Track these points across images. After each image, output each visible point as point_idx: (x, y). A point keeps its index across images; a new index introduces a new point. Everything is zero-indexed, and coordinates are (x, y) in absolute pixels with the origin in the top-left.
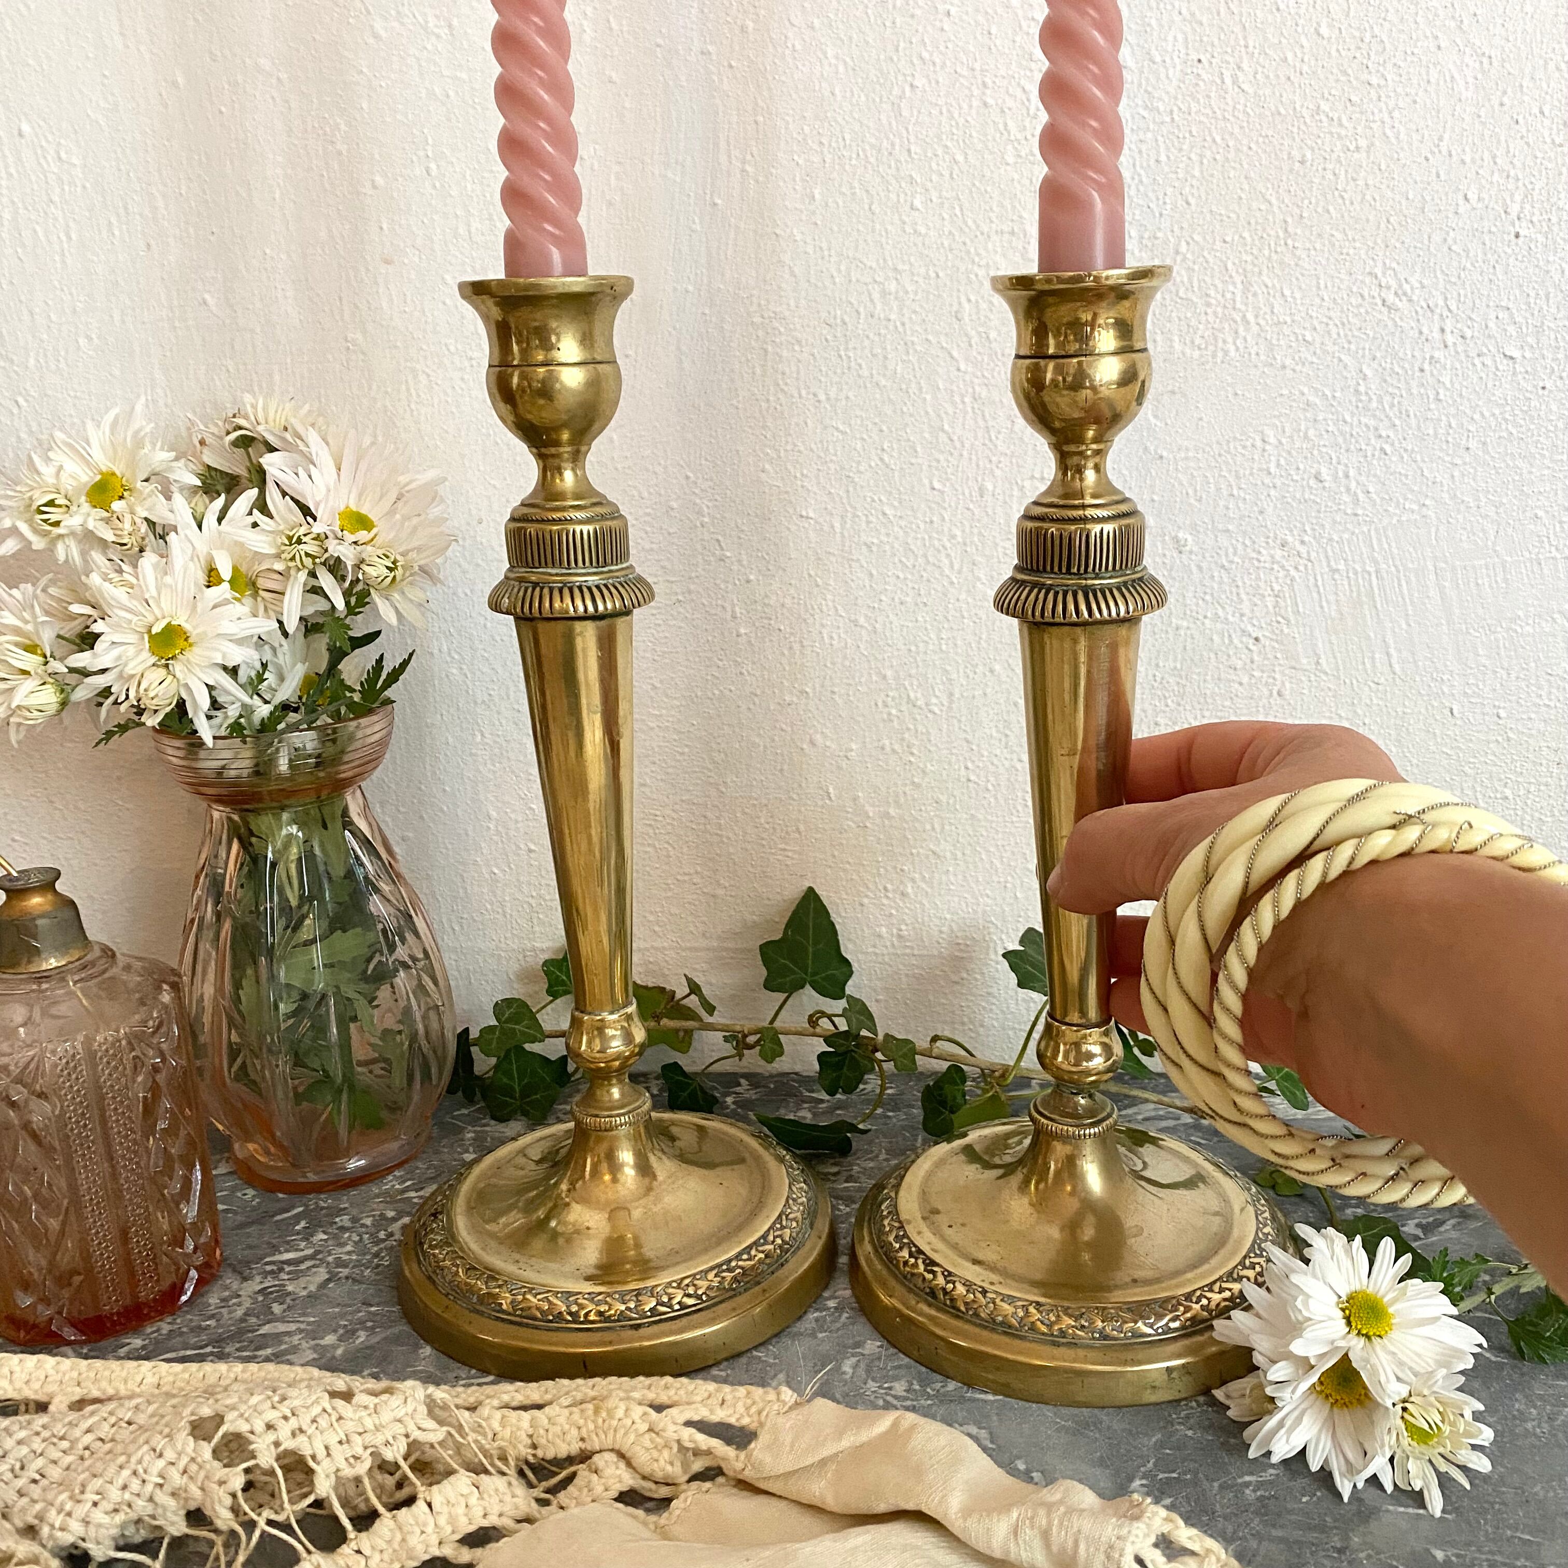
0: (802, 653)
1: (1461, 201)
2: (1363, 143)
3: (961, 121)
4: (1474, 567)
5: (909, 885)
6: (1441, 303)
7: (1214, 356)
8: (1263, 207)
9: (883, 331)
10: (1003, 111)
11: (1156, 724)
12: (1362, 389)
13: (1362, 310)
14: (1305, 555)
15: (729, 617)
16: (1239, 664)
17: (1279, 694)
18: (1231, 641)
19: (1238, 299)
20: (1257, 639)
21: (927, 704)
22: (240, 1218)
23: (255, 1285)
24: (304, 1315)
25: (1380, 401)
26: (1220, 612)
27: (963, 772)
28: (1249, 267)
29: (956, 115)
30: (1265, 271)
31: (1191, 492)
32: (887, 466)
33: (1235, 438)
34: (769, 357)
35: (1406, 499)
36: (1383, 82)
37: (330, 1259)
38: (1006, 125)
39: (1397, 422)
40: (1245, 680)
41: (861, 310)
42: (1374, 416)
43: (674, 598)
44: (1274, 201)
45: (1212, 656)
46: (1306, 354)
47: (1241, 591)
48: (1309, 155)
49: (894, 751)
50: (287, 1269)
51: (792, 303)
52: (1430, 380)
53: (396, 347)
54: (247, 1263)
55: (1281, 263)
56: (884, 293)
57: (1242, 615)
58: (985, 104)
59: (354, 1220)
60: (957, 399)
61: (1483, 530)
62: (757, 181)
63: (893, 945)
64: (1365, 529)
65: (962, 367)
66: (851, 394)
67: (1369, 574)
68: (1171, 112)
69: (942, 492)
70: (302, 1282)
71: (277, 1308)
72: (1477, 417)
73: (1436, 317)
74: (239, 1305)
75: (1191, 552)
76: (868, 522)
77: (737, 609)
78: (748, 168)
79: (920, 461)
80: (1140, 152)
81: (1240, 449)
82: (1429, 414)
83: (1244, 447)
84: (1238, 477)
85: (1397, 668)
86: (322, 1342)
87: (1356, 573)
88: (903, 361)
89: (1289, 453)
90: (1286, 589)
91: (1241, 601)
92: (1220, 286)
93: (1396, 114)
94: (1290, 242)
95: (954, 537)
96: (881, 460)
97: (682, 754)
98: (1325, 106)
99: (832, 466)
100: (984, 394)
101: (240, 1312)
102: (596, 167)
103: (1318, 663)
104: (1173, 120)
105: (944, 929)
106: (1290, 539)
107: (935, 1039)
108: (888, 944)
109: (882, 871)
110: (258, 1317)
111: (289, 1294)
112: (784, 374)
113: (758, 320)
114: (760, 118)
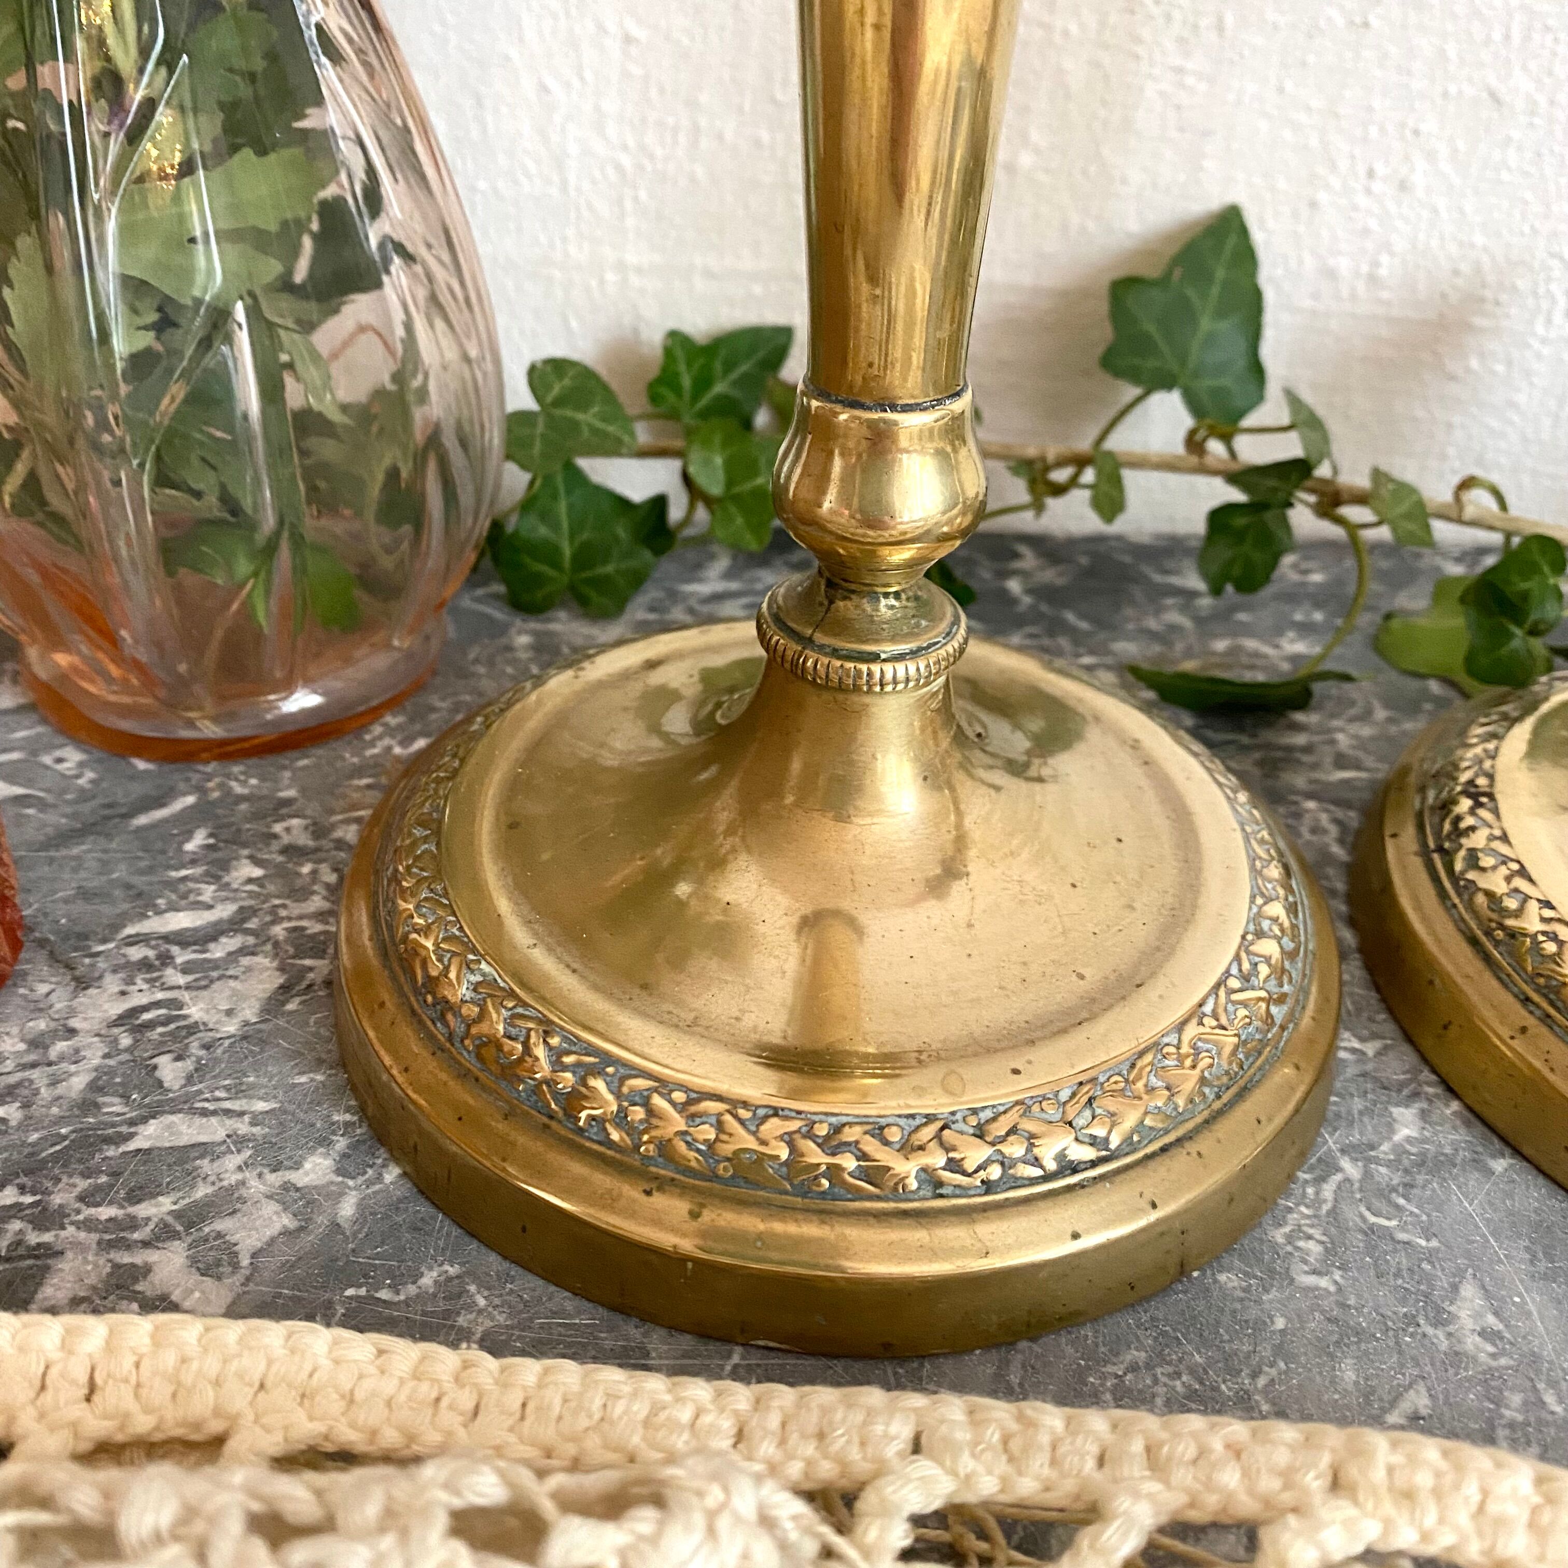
5: (1421, 166)
22: (56, 820)
23: (108, 1001)
24: (237, 1091)
37: (278, 931)
50: (182, 956)
54: (83, 939)
59: (319, 831)
63: (1353, 297)
70: (221, 994)
71: (169, 1072)
74: (76, 1057)
86: (300, 1178)
101: (78, 1083)
107: (1467, 484)
108: (1345, 293)
109: (1373, 131)
110: (126, 1097)
111: (193, 1029)
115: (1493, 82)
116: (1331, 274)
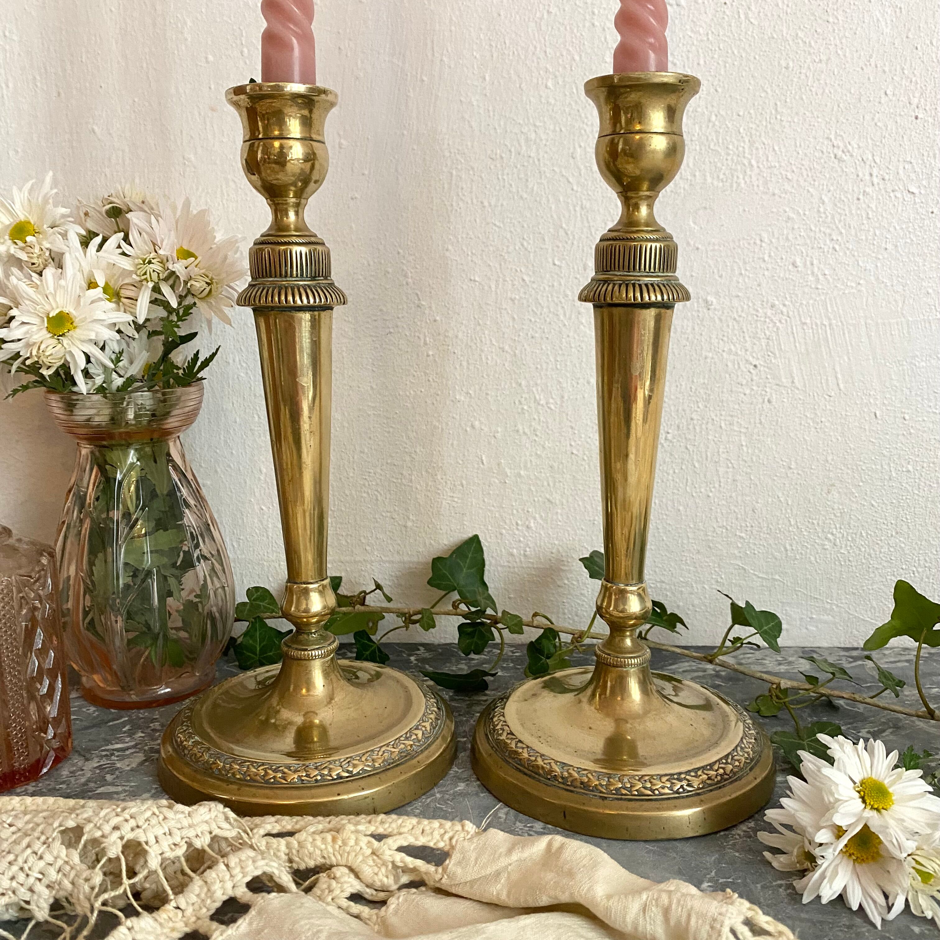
0: (468, 368)
1: (883, 96)
2: (824, 58)
3: (578, 34)
4: (890, 324)
5: (532, 521)
6: (870, 157)
7: (731, 186)
8: (763, 95)
9: (526, 164)
10: (604, 30)
11: (692, 419)
12: (822, 210)
13: (822, 161)
14: (785, 313)
15: (422, 344)
16: (744, 382)
17: (769, 401)
18: (739, 367)
19: (747, 151)
20: (755, 366)
21: (547, 403)
22: (85, 723)
23: (95, 763)
24: (128, 781)
25: (833, 218)
26: (732, 347)
27: (568, 448)
28: (753, 132)
29: (575, 31)
30: (763, 134)
31: (715, 271)
32: (526, 249)
33: (744, 239)
34: (454, 178)
35: (848, 279)
36: (836, 21)
37: (146, 748)
38: (605, 38)
39: (843, 231)
40: (748, 392)
41: (513, 150)
42: (829, 227)
43: (387, 331)
44: (769, 91)
45: (727, 376)
46: (787, 187)
47: (746, 335)
48: (791, 64)
49: (524, 433)
50: (117, 753)
51: (469, 144)
52: (864, 206)
53: (215, 164)
54: (88, 750)
55: (773, 130)
56: (527, 140)
57: (746, 350)
58: (593, 25)
60: (571, 208)
61: (895, 301)
62: (450, 67)
63: (521, 561)
64: (823, 298)
65: (575, 188)
66: (505, 203)
67: (825, 326)
68: (707, 34)
69: (560, 267)
70: (127, 761)
71: (109, 777)
72: (892, 229)
73: (868, 166)
74: (83, 775)
75: (715, 309)
76: (513, 285)
77: (428, 339)
78: (444, 58)
79: (547, 247)
80: (688, 58)
81: (746, 245)
82: (863, 227)
83: (749, 244)
84: (745, 263)
85: (842, 386)
87: (817, 325)
88: (538, 183)
89: (777, 248)
90: (774, 334)
91: (746, 341)
92: (736, 142)
93: (844, 41)
94: (779, 117)
95: (567, 296)
96: (522, 245)
97: (389, 432)
98: (801, 34)
99: (491, 249)
100: (588, 205)
101: (83, 780)
102: (349, 54)
103: (793, 382)
104: (708, 39)
105: (554, 551)
106: (777, 303)
107: (535, 615)
108: (517, 560)
109: (515, 512)
110: (96, 783)
111: (117, 769)
112: (462, 188)
113: (447, 154)
114: (453, 28)
115: (548, 496)
116: (512, 555)
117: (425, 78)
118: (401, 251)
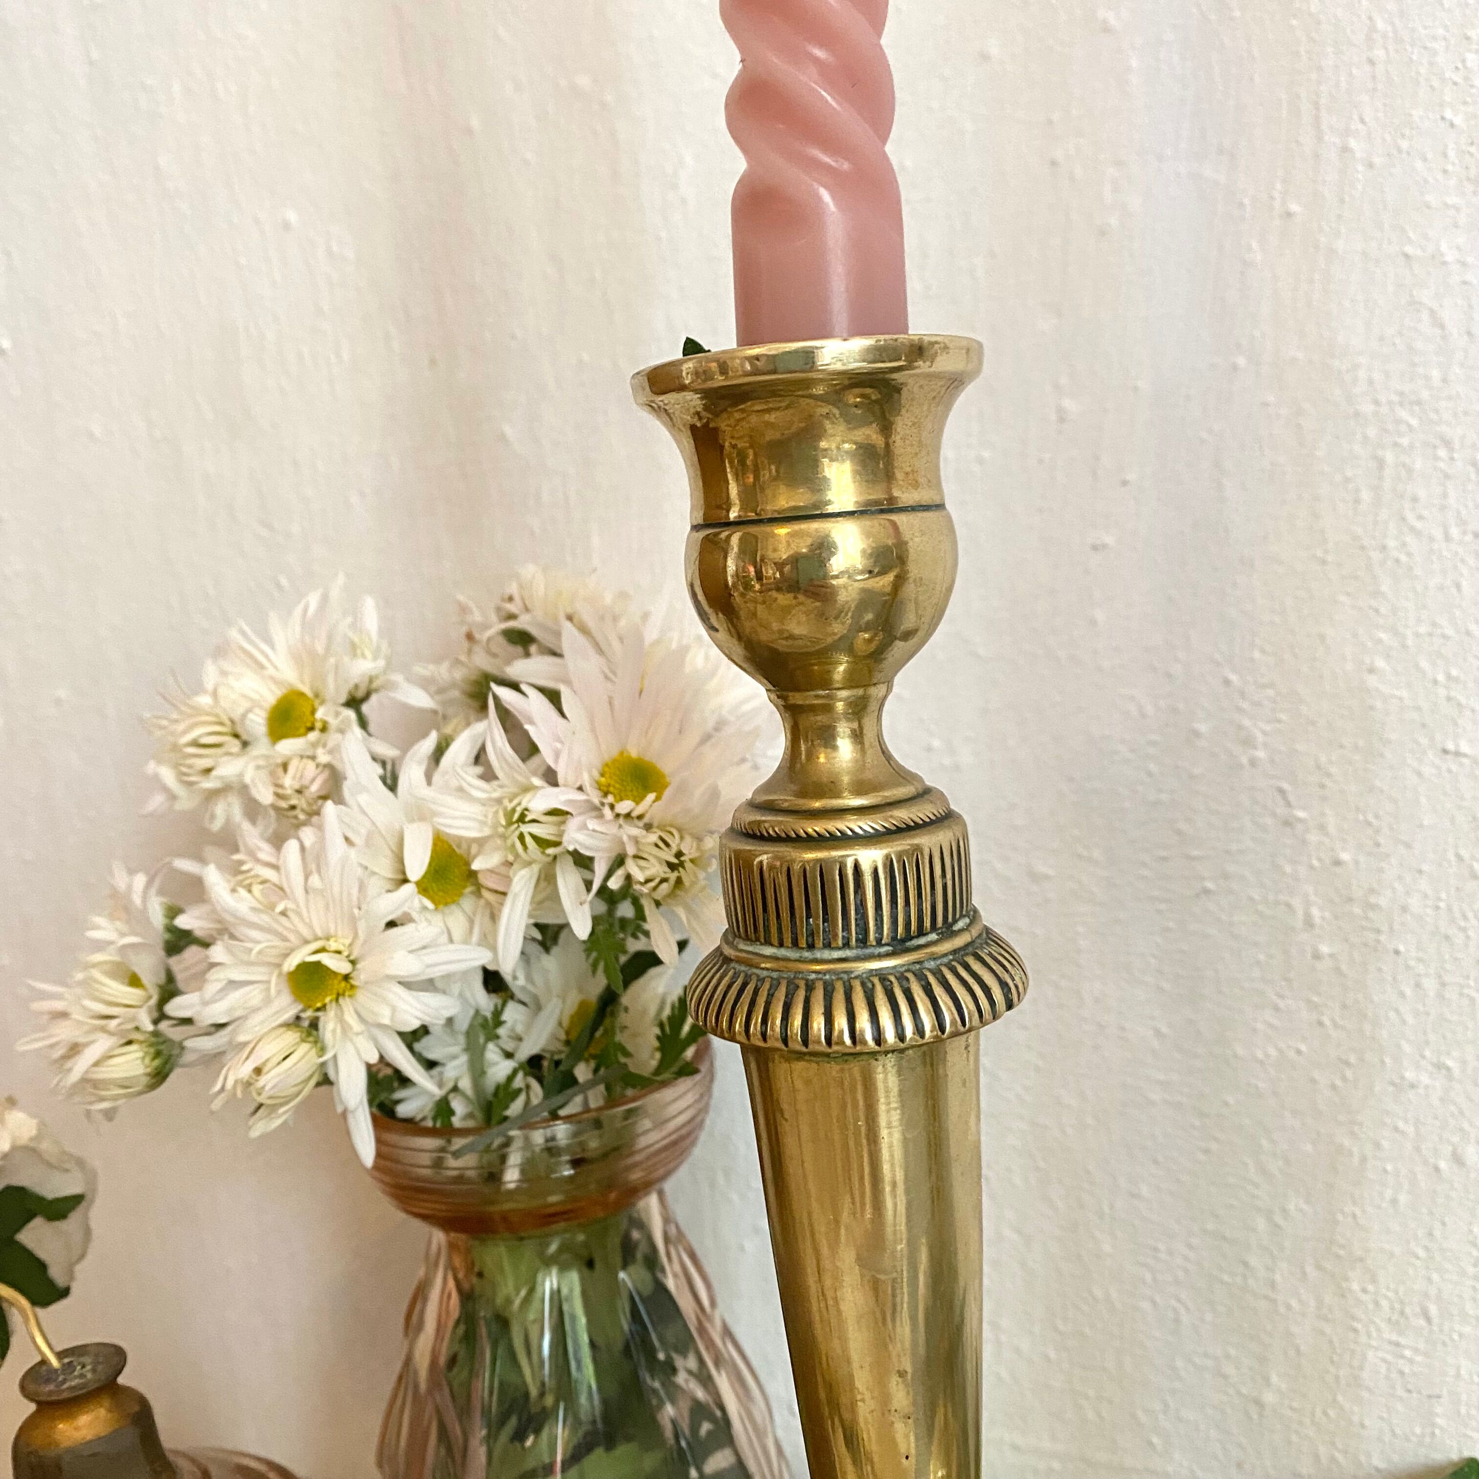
0: (1440, 996)
34: (1388, 472)
51: (1435, 373)
62: (1371, 166)
77: (1315, 912)
78: (1352, 143)
97: (1207, 1151)
112: (1415, 499)
113: (1367, 408)
114: (1379, 53)
117: (1294, 207)
118: (1233, 677)
